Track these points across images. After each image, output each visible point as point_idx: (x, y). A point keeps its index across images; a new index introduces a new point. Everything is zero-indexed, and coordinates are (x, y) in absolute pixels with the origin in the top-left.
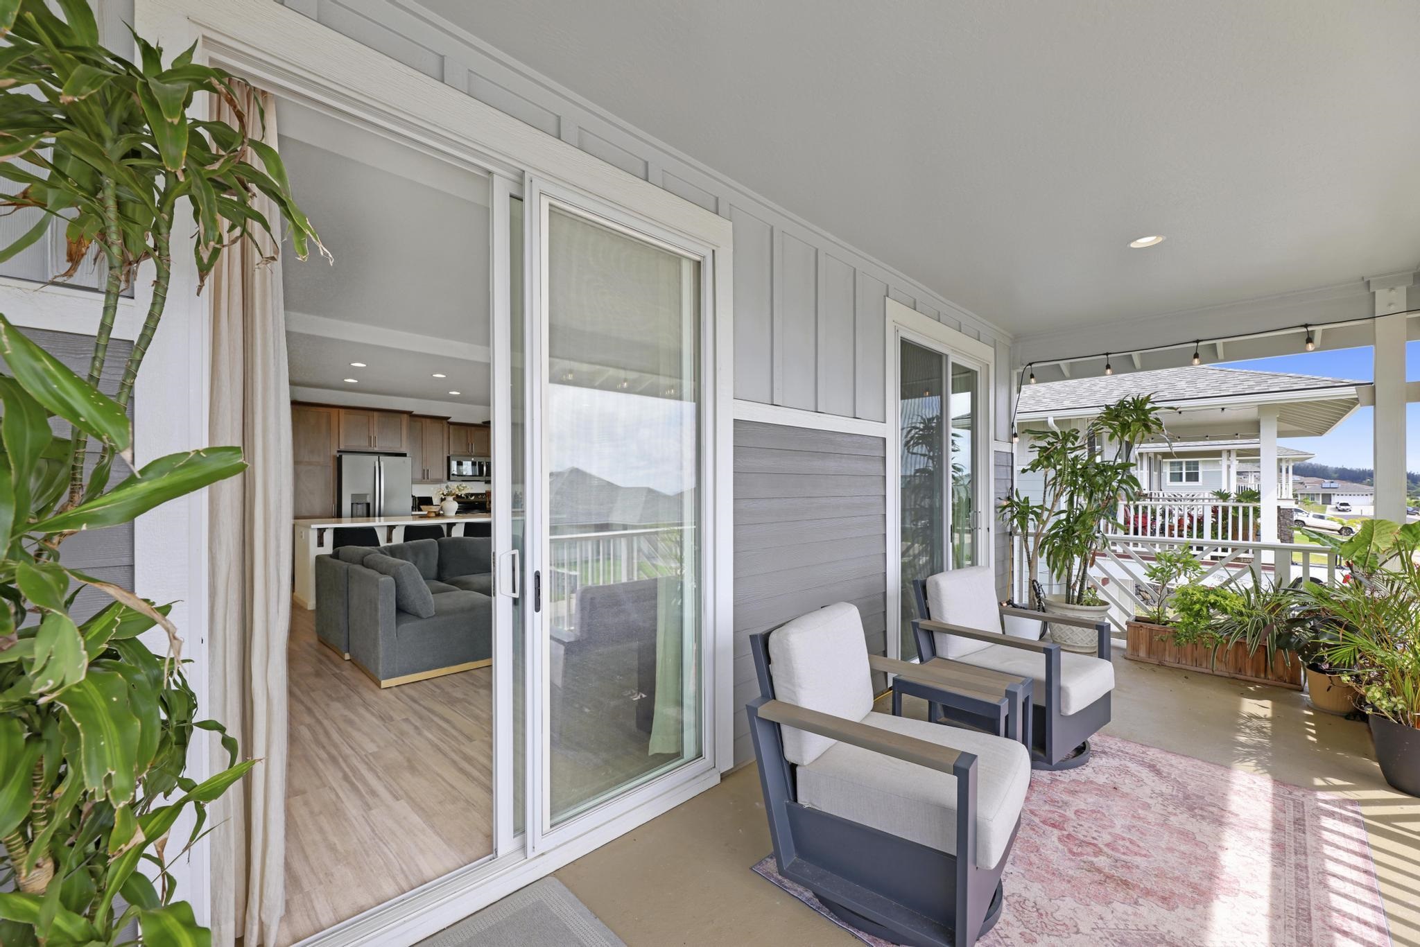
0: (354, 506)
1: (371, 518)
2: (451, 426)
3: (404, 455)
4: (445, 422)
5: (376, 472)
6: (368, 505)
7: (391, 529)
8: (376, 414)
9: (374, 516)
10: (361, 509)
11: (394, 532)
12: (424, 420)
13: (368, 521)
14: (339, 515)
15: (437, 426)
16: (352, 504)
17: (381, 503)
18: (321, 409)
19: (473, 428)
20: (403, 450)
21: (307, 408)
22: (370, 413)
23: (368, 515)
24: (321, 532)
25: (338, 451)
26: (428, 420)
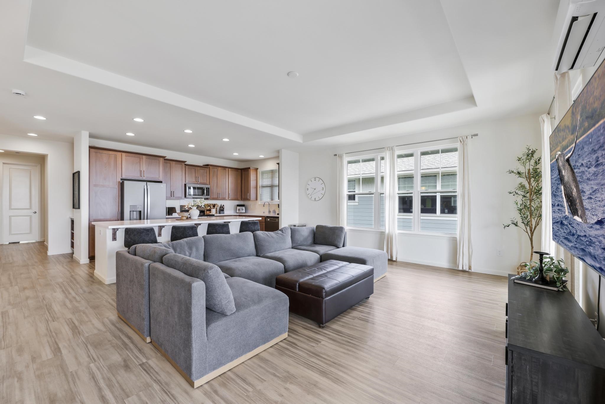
0: (132, 213)
1: (142, 221)
2: (187, 167)
3: (161, 182)
4: (183, 164)
5: (145, 192)
6: (140, 212)
7: (161, 228)
8: (144, 157)
9: (144, 219)
10: (135, 215)
11: (163, 229)
12: (171, 162)
13: (140, 223)
14: (122, 218)
15: (179, 166)
16: (130, 211)
17: (149, 210)
18: (111, 152)
19: (199, 168)
20: (161, 179)
21: (101, 151)
22: (141, 156)
23: (140, 219)
24: (115, 231)
25: (121, 179)
26: (174, 163)
